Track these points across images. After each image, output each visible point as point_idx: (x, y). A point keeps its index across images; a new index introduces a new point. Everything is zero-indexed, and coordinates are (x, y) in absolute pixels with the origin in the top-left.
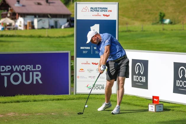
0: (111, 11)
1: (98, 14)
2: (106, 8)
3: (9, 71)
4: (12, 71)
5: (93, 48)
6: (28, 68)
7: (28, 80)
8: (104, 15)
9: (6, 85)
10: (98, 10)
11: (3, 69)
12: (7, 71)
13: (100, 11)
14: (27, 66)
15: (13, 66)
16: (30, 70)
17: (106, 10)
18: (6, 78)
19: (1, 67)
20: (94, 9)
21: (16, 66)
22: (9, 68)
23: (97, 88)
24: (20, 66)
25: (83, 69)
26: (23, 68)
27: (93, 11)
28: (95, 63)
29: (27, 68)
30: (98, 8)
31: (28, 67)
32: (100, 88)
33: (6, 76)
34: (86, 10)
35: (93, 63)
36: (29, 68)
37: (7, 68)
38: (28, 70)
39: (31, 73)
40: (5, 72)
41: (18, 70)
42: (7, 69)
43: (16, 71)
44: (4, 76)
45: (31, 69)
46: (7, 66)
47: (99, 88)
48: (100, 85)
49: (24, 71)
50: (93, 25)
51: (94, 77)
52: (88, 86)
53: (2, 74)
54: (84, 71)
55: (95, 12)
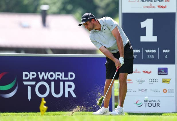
1: (151, 5)
3: (33, 80)
4: (37, 80)
5: (145, 51)
6: (58, 77)
7: (57, 91)
8: (159, 6)
9: (29, 98)
11: (26, 76)
12: (31, 79)
13: (153, 1)
14: (57, 73)
15: (39, 73)
16: (61, 79)
18: (29, 88)
19: (24, 73)
21: (43, 73)
22: (33, 75)
23: (150, 105)
24: (47, 73)
25: (130, 80)
26: (52, 76)
27: (144, 1)
28: (146, 72)
29: (57, 77)
31: (59, 75)
32: (154, 105)
33: (30, 85)
35: (144, 72)
36: (60, 77)
37: (32, 75)
38: (58, 78)
39: (62, 83)
40: (29, 80)
41: (46, 78)
42: (32, 77)
43: (43, 80)
44: (27, 86)
45: (62, 77)
46: (31, 73)
47: (152, 105)
48: (154, 101)
49: (52, 81)
50: (144, 20)
51: (145, 90)
52: (138, 103)
53: (25, 83)
54: (132, 83)
55: (147, 2)
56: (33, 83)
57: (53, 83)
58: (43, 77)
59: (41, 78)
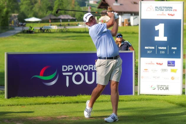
0: (176, 10)
1: (163, 13)
2: (171, 7)
4: (74, 71)
5: (158, 48)
6: (91, 68)
8: (169, 14)
9: (67, 85)
10: (162, 9)
11: (65, 68)
13: (165, 10)
14: (89, 66)
15: (75, 66)
16: (93, 70)
17: (171, 9)
19: (63, 66)
20: (159, 8)
21: (79, 66)
22: (71, 67)
23: (161, 88)
24: (82, 66)
25: (147, 70)
26: (85, 68)
27: (158, 10)
28: (159, 64)
29: (89, 68)
30: (163, 7)
31: (91, 67)
32: (164, 89)
33: (68, 75)
34: (151, 9)
35: (157, 63)
36: (92, 68)
37: (69, 68)
38: (91, 69)
39: (93, 73)
40: (67, 72)
41: (81, 69)
42: (69, 69)
43: (79, 71)
44: (66, 76)
45: (94, 68)
46: (69, 66)
47: (163, 88)
48: (164, 86)
49: (86, 71)
50: (157, 24)
51: (158, 77)
52: (152, 87)
53: (64, 74)
54: (148, 71)
55: (160, 11)
56: (71, 74)
57: (86, 73)
58: (79, 69)
59: (77, 69)
